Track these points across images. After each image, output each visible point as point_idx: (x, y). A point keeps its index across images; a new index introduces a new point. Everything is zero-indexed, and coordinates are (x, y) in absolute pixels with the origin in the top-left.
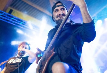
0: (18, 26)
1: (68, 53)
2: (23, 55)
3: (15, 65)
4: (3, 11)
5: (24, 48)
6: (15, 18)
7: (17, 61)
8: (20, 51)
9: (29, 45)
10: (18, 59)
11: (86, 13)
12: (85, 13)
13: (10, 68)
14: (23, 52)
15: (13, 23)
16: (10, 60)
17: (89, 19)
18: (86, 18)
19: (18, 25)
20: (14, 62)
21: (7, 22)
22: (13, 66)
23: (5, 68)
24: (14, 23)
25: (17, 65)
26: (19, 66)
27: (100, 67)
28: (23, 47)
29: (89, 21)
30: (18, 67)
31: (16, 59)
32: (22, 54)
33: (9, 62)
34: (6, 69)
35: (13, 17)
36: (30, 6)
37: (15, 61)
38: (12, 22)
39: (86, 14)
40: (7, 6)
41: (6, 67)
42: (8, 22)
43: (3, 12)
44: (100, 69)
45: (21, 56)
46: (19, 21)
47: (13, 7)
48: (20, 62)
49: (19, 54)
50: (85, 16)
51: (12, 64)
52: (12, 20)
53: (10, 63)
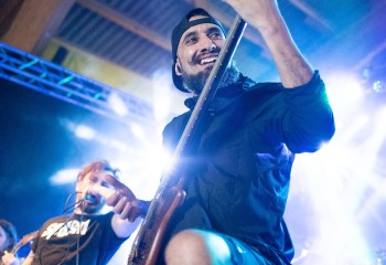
0: (87, 107)
1: (236, 192)
2: (93, 207)
3: (66, 246)
4: (33, 53)
5: (99, 183)
6: (75, 80)
7: (73, 232)
8: (83, 196)
9: (114, 172)
10: (76, 222)
11: (286, 50)
12: (283, 54)
13: (49, 255)
14: (93, 197)
15: (69, 95)
16: (49, 228)
17: (301, 71)
18: (292, 69)
19: (87, 102)
20: (62, 234)
21: (45, 91)
22: (57, 247)
23: (31, 254)
24: (73, 97)
25: (72, 245)
26: (79, 249)
27: (380, 252)
28: (94, 180)
29: (302, 80)
30: (76, 253)
31: (69, 223)
32: (89, 204)
33: (43, 235)
34: (34, 260)
35: (66, 75)
36: (128, 33)
37: (65, 228)
38: (64, 94)
39: (289, 55)
40: (47, 35)
41: (34, 252)
42: (52, 94)
43: (30, 56)
44: (379, 260)
45: (86, 211)
46: (87, 89)
47: (71, 39)
48: (83, 233)
49: (80, 206)
50: (286, 61)
51: (55, 241)
52: (66, 85)
53: (48, 238)
